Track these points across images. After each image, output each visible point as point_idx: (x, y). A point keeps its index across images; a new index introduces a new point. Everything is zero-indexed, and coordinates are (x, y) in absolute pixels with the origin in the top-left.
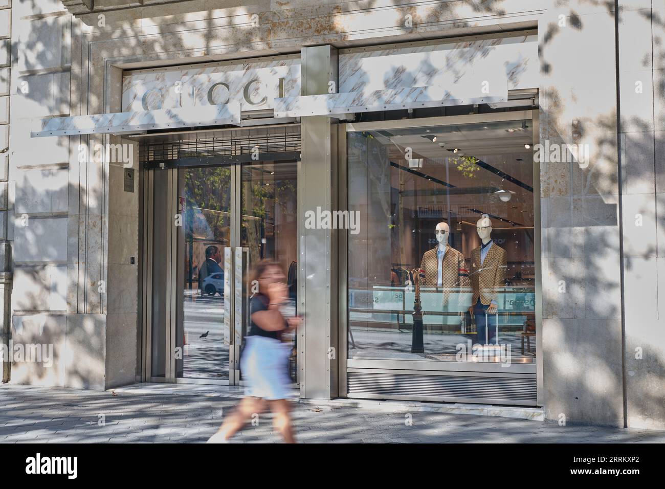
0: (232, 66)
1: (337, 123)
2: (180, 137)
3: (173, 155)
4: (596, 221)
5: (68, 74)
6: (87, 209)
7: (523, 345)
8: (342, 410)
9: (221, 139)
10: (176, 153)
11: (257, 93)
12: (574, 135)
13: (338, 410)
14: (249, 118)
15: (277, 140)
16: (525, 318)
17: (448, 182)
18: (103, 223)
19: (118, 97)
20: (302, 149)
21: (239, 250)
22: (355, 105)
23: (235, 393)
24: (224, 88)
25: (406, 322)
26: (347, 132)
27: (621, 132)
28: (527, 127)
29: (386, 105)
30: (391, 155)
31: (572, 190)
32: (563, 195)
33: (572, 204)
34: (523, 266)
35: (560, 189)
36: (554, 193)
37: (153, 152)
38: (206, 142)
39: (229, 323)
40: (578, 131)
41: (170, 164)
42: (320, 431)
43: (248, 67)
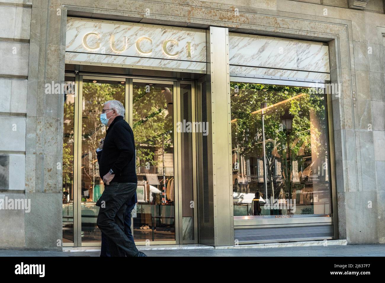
0: (153, 29)
4: (365, 142)
5: (29, 10)
6: (44, 112)
11: (172, 48)
18: (59, 124)
31: (354, 126)
33: (354, 133)
35: (349, 125)
43: (165, 31)
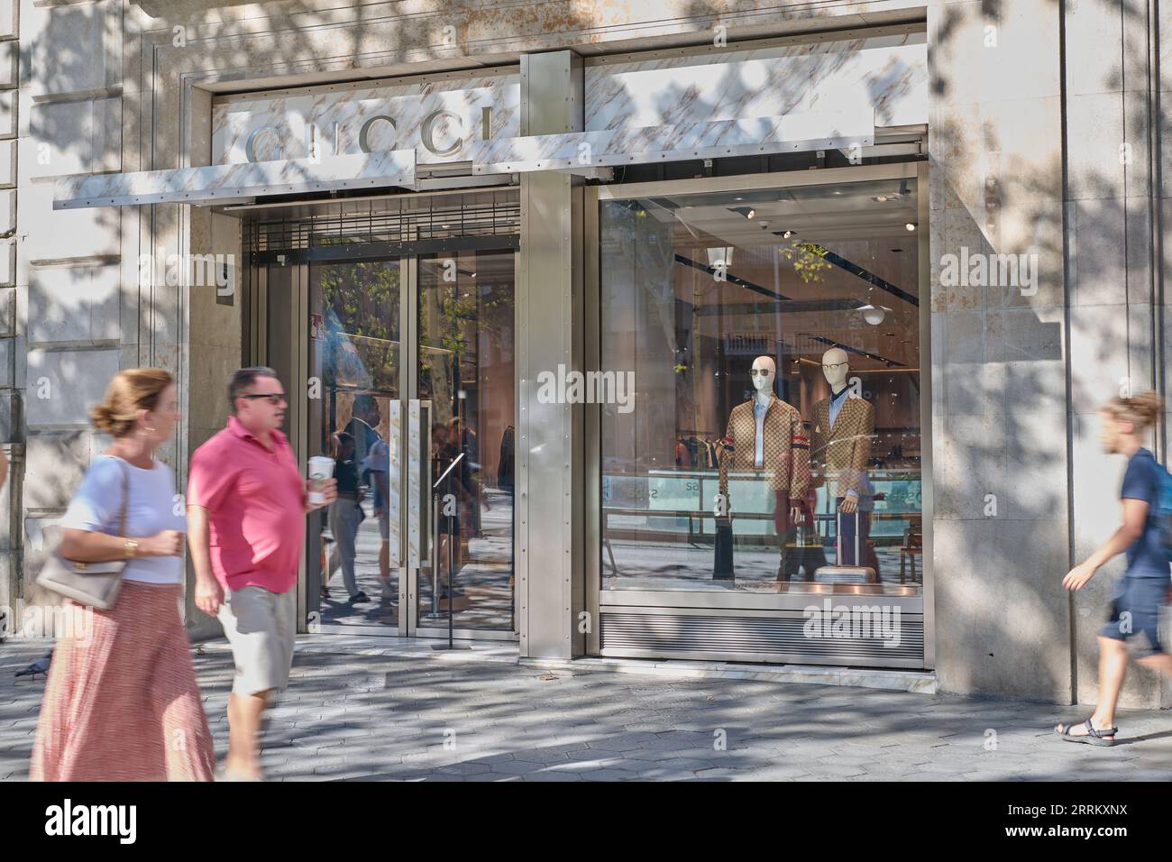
0: (400, 88)
1: (583, 184)
2: (313, 210)
3: (300, 242)
4: (1026, 353)
5: (118, 102)
6: (152, 335)
7: (903, 569)
8: (591, 676)
9: (383, 213)
10: (306, 238)
11: (445, 133)
12: (989, 205)
13: (584, 677)
14: (431, 175)
15: (479, 216)
16: (907, 523)
17: (777, 291)
18: (180, 358)
19: (204, 142)
20: (522, 230)
21: (415, 405)
22: (612, 152)
23: (408, 650)
24: (387, 125)
25: (704, 532)
26: (600, 201)
27: (1069, 199)
28: (909, 191)
29: (666, 153)
30: (677, 241)
31: (984, 299)
32: (969, 308)
33: (985, 322)
34: (904, 436)
35: (964, 298)
36: (954, 305)
37: (265, 236)
38: (357, 219)
39: (398, 530)
40: (995, 197)
41: (296, 257)
42: (553, 711)
43: (429, 90)
